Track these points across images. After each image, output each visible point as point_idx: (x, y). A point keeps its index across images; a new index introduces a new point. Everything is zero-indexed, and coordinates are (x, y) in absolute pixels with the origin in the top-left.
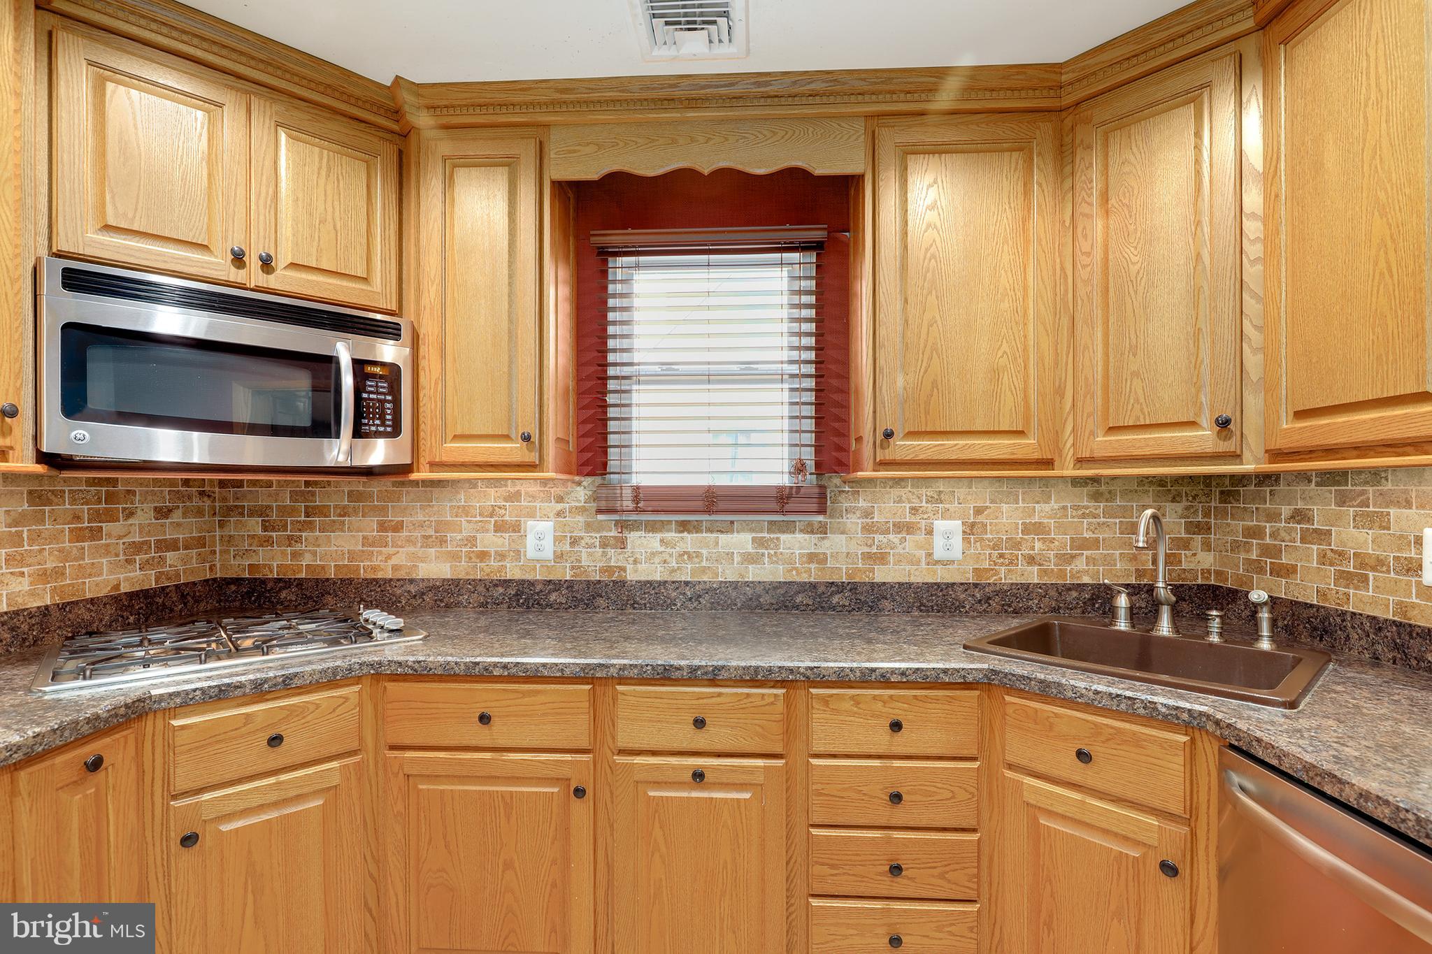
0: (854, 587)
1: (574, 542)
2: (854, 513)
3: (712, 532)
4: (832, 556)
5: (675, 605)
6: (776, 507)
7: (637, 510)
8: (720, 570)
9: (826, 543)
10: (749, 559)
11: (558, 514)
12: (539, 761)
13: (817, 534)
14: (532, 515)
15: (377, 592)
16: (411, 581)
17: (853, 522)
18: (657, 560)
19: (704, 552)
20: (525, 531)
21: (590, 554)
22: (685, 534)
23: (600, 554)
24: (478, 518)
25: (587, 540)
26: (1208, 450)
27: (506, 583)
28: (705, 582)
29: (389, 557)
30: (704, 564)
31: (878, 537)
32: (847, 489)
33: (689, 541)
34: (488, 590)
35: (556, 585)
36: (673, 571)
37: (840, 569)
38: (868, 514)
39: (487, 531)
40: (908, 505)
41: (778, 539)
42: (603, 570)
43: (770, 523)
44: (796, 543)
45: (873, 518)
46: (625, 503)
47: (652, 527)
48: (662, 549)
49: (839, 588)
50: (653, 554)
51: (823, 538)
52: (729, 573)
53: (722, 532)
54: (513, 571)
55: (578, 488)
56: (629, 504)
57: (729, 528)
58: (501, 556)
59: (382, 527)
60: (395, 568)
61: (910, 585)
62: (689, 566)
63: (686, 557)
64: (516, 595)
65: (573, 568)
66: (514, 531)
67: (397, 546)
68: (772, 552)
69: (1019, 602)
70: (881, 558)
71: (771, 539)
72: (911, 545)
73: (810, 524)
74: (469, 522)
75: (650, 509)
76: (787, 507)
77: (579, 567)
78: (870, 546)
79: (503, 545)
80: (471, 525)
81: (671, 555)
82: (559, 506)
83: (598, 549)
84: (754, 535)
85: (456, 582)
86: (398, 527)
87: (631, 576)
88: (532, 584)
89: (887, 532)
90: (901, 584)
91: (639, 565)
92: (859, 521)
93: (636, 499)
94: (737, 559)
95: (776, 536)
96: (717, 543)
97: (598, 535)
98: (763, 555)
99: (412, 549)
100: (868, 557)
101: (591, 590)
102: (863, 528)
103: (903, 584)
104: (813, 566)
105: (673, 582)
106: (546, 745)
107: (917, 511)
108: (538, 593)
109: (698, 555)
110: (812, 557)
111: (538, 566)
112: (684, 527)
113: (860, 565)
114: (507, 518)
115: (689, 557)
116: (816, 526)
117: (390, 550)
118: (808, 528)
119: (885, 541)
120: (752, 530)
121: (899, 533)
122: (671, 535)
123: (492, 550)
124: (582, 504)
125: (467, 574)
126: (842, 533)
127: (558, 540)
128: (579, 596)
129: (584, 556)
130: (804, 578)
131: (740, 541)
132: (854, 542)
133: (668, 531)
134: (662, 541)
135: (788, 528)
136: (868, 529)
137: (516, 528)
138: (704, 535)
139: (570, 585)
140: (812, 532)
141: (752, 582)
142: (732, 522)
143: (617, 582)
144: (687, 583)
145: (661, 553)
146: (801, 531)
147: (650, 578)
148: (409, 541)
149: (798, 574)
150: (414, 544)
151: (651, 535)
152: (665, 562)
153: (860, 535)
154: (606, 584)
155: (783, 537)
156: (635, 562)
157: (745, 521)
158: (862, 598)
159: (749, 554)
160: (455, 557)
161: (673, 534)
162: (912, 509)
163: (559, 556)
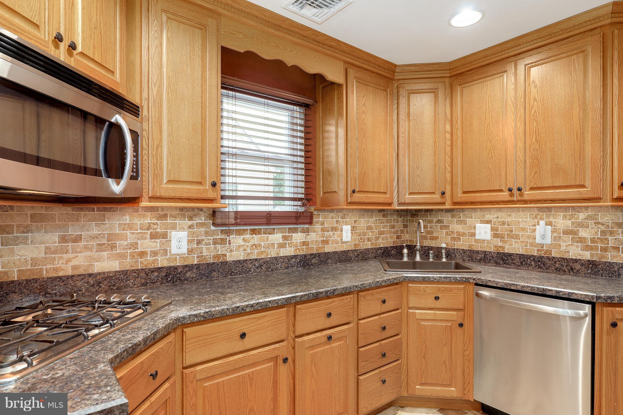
0: (319, 255)
1: (199, 242)
2: (318, 223)
3: (266, 234)
4: (311, 242)
5: (251, 271)
6: (294, 221)
7: (236, 224)
8: (269, 252)
9: (309, 237)
10: (282, 246)
11: (190, 227)
13: (305, 233)
14: (174, 227)
15: (60, 286)
16: (90, 275)
17: (318, 227)
18: (241, 249)
19: (262, 244)
20: (170, 238)
21: (208, 249)
22: (254, 235)
23: (213, 248)
24: (139, 231)
25: (206, 241)
27: (159, 269)
28: (264, 258)
29: (69, 260)
30: (262, 250)
31: (326, 233)
32: (316, 213)
33: (256, 239)
34: (147, 275)
35: (189, 268)
36: (249, 254)
37: (314, 247)
38: (323, 224)
39: (145, 239)
40: (335, 220)
41: (292, 236)
42: (214, 257)
43: (289, 228)
44: (298, 237)
45: (324, 225)
46: (230, 220)
47: (239, 233)
48: (243, 244)
49: (313, 256)
50: (239, 246)
51: (308, 235)
52: (273, 253)
53: (270, 234)
54: (162, 262)
55: (201, 213)
56: (232, 221)
57: (272, 232)
58: (155, 253)
59: (63, 239)
60: (74, 268)
61: (336, 252)
62: (256, 251)
63: (254, 247)
64: (166, 276)
65: (198, 257)
66: (163, 238)
67: (76, 252)
68: (289, 242)
70: (326, 242)
71: (289, 236)
72: (335, 236)
73: (303, 228)
74: (132, 233)
75: (242, 223)
76: (300, 221)
77: (202, 256)
78: (323, 237)
79: (156, 247)
80: (134, 236)
81: (248, 246)
82: (190, 223)
83: (212, 246)
84: (283, 234)
85: (125, 273)
86: (77, 239)
87: (229, 259)
88: (175, 268)
89: (328, 231)
90: (334, 252)
91: (233, 253)
92: (320, 227)
93: (236, 218)
94: (276, 246)
95: (291, 234)
96: (268, 239)
97: (212, 238)
98: (286, 243)
99: (89, 253)
100: (323, 242)
101: (209, 268)
102: (321, 229)
104: (304, 247)
105: (250, 260)
107: (338, 222)
108: (179, 273)
109: (260, 245)
110: (304, 243)
111: (178, 257)
112: (253, 232)
113: (320, 246)
114: (158, 230)
115: (256, 247)
116: (305, 229)
117: (70, 255)
118: (303, 231)
119: (328, 234)
120: (282, 232)
121: (332, 231)
122: (248, 236)
123: (149, 250)
124: (203, 221)
125: (131, 266)
126: (314, 232)
127: (190, 242)
128: (203, 272)
129: (204, 250)
130: (301, 253)
131: (277, 238)
132: (318, 235)
133: (247, 234)
134: (243, 239)
135: (295, 231)
136: (323, 230)
137: (164, 236)
138: (262, 235)
139: (198, 266)
140: (304, 232)
141: (283, 257)
142: (274, 229)
143: (223, 263)
144: (256, 260)
145: (243, 245)
146: (300, 232)
147: (238, 259)
148: (86, 248)
149: (299, 251)
150: (91, 250)
151: (238, 236)
152: (245, 250)
153: (320, 233)
154: (218, 265)
155: (294, 235)
156: (231, 251)
157: (279, 228)
158: (322, 259)
159: (281, 243)
160: (122, 256)
161: (249, 236)
162: (337, 221)
163: (190, 251)
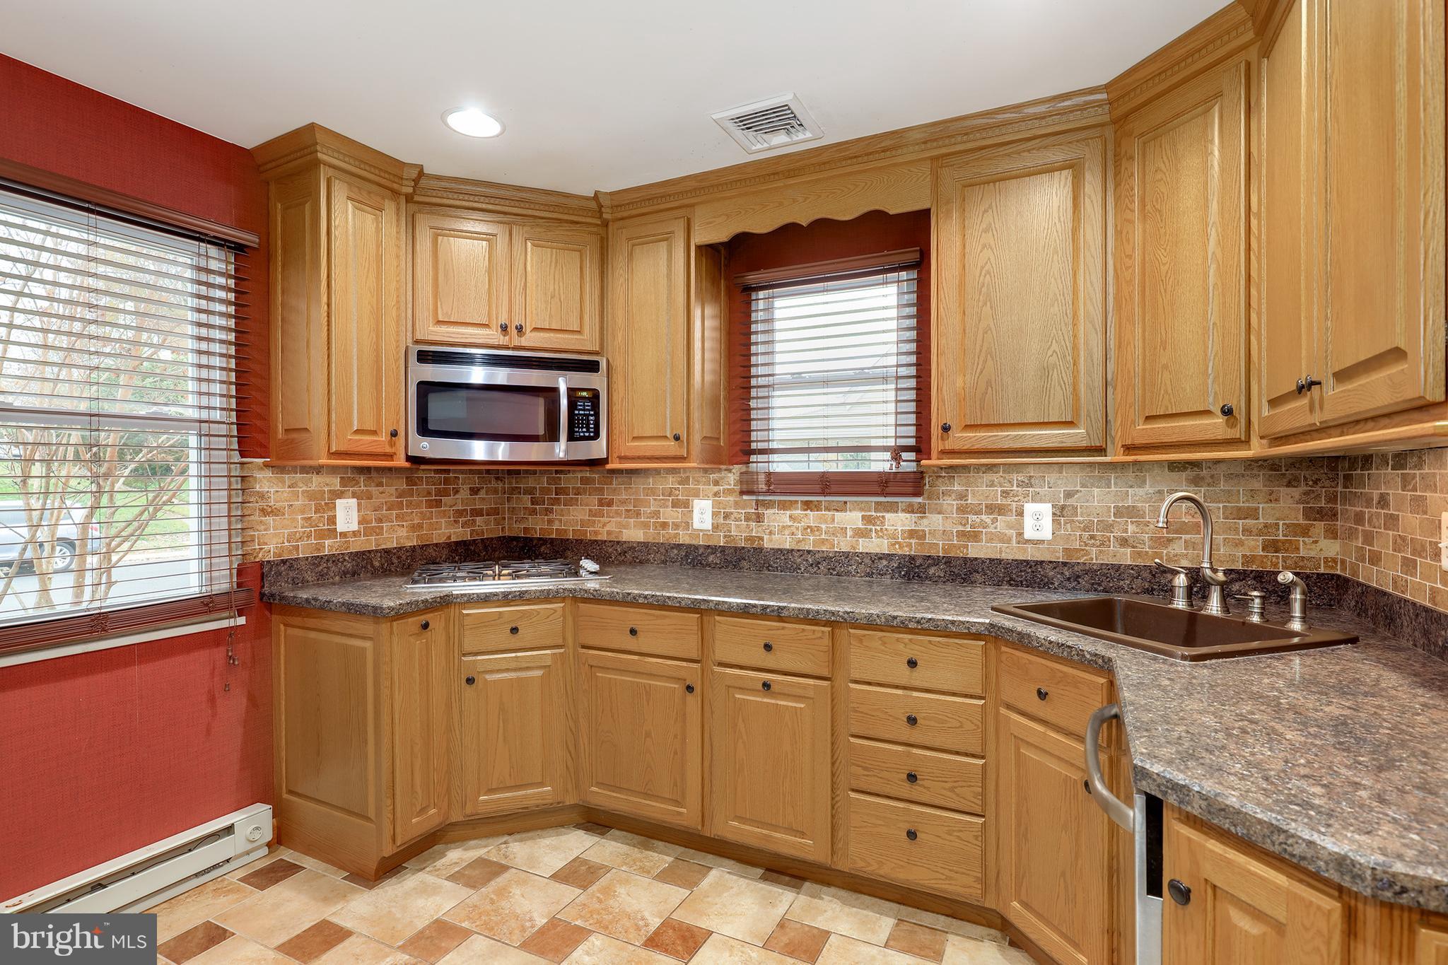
0: (949, 561)
1: (727, 516)
2: (950, 496)
3: (829, 510)
4: (930, 533)
5: (800, 569)
6: (879, 490)
7: (769, 492)
8: (836, 542)
9: (925, 522)
10: (859, 533)
11: (716, 494)
12: (667, 665)
13: (916, 513)
14: (697, 495)
16: (618, 542)
17: (950, 503)
18: (787, 532)
19: (823, 526)
20: (692, 507)
21: (737, 526)
22: (809, 512)
23: (745, 526)
24: (661, 497)
25: (735, 515)
26: (1219, 437)
27: (679, 546)
28: (823, 552)
29: (604, 525)
30: (823, 537)
31: (972, 517)
32: (944, 474)
33: (812, 517)
34: (668, 551)
35: (713, 549)
36: (799, 541)
37: (938, 544)
38: (962, 496)
39: (667, 507)
40: (1000, 489)
41: (883, 517)
42: (747, 539)
43: (877, 503)
44: (898, 521)
45: (967, 500)
46: (760, 486)
47: (784, 506)
48: (791, 524)
49: (936, 561)
50: (783, 527)
51: (922, 517)
52: (843, 545)
53: (837, 510)
54: (684, 538)
55: (729, 475)
56: (763, 487)
57: (842, 508)
58: (676, 526)
59: (601, 503)
60: (609, 533)
61: (1000, 560)
62: (812, 538)
63: (809, 530)
64: (686, 556)
65: (725, 536)
66: (685, 507)
67: (610, 517)
68: (878, 528)
69: (1109, 581)
70: (975, 536)
71: (878, 517)
72: (1002, 524)
73: (911, 504)
74: (655, 500)
75: (778, 491)
76: (888, 490)
77: (730, 536)
78: (965, 525)
79: (678, 518)
80: (657, 503)
81: (797, 529)
82: (716, 489)
83: (743, 522)
84: (863, 513)
85: (645, 545)
86: (610, 503)
87: (767, 544)
88: (696, 548)
89: (979, 513)
90: (991, 560)
91: (773, 536)
92: (954, 503)
93: (768, 483)
94: (849, 533)
95: (881, 514)
96: (834, 520)
97: (743, 512)
98: (871, 530)
99: (619, 519)
100: (962, 534)
101: (738, 554)
102: (957, 508)
103: (994, 560)
104: (913, 541)
105: (798, 551)
106: (671, 654)
107: (1008, 494)
108: (701, 555)
109: (819, 529)
110: (912, 534)
111: (701, 534)
112: (807, 505)
113: (955, 542)
114: (680, 497)
115: (811, 530)
116: (916, 507)
117: (605, 519)
118: (910, 509)
119: (978, 520)
120: (862, 510)
121: (991, 514)
122: (798, 512)
123: (670, 521)
124: (732, 487)
125: (654, 539)
126: (939, 513)
127: (715, 514)
128: (729, 558)
129: (733, 528)
130: (906, 551)
131: (851, 518)
132: (949, 521)
133: (796, 509)
134: (790, 517)
135: (893, 508)
136: (962, 510)
137: (686, 504)
138: (823, 512)
139: (723, 549)
140: (913, 512)
141: (861, 553)
142: (845, 503)
143: (758, 549)
144: (809, 552)
145: (790, 526)
146: (903, 511)
147: (781, 547)
148: (618, 514)
149: (901, 547)
150: (621, 516)
151: (782, 512)
152: (793, 534)
153: (955, 515)
154: (749, 551)
155: (888, 516)
156: (771, 533)
157: (856, 502)
158: (956, 571)
159: (860, 529)
160: (646, 525)
161: (799, 512)
162: (1003, 492)
163: (716, 527)
